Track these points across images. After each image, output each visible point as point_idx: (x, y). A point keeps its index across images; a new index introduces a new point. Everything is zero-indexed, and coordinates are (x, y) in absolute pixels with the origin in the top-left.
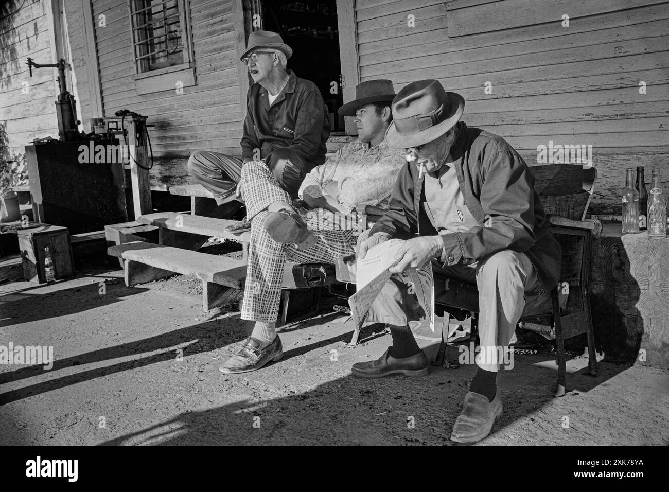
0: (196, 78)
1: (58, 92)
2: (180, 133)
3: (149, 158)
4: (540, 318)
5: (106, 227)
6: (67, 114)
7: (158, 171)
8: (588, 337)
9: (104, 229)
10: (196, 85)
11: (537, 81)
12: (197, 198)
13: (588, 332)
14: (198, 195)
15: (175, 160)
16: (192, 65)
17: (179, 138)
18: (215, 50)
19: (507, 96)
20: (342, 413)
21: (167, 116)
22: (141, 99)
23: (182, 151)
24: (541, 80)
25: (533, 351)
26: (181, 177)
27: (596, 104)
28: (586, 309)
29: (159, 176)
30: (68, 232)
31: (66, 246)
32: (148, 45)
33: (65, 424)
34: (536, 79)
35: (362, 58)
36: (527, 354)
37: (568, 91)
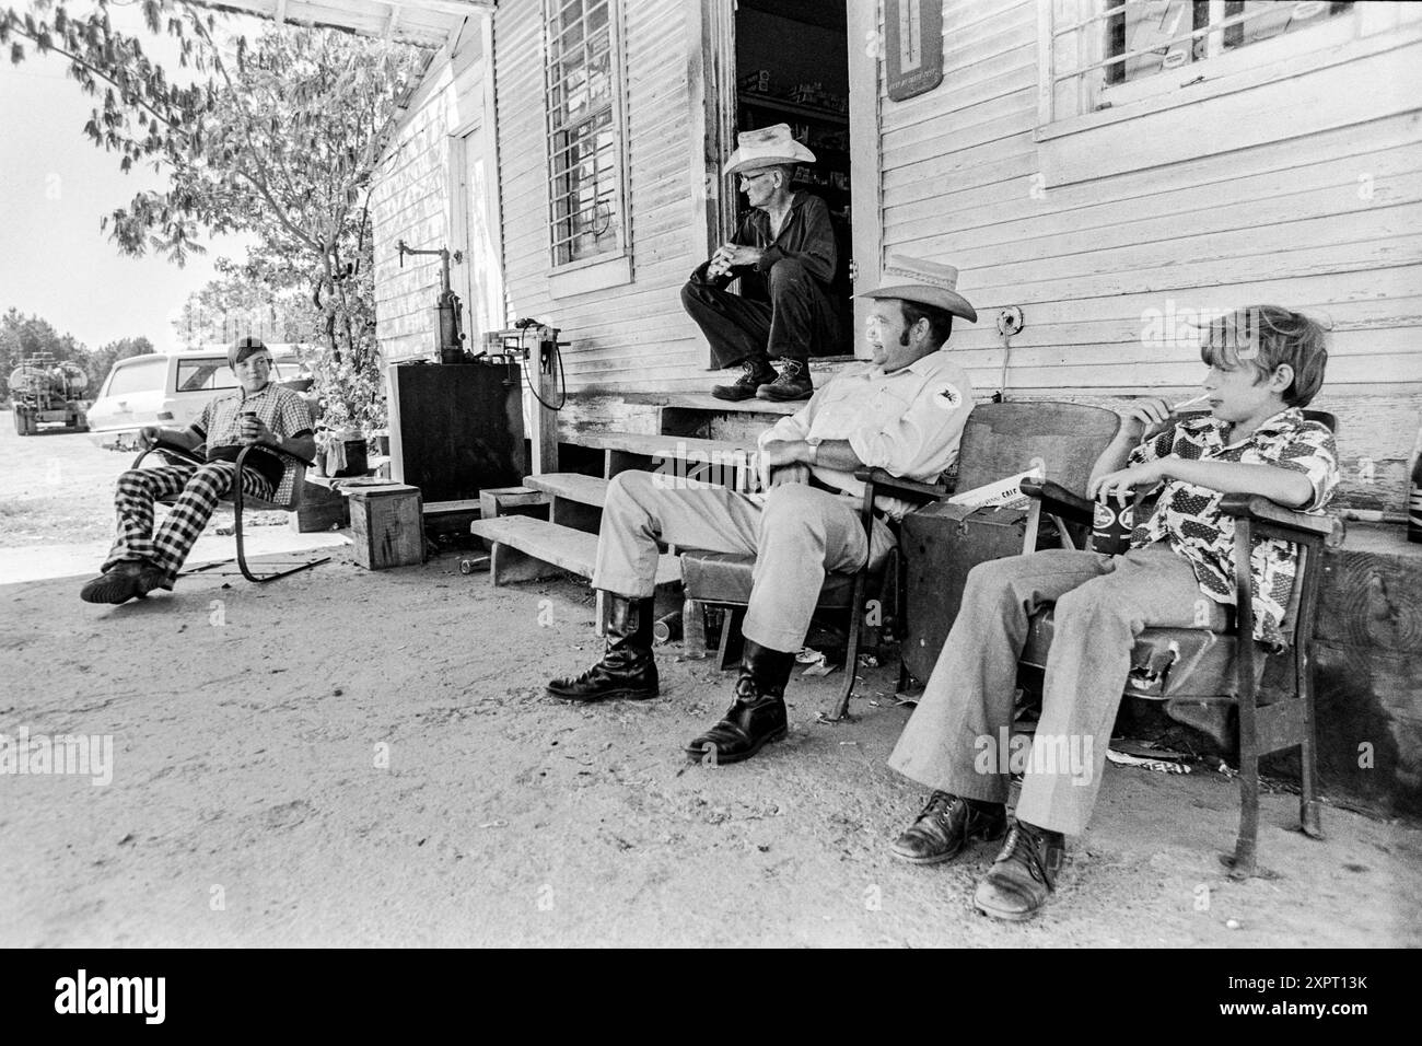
0: (633, 272)
1: (439, 291)
2: (605, 357)
3: (559, 395)
4: (1209, 704)
5: (482, 493)
6: (448, 324)
7: (572, 415)
8: (1304, 754)
9: (477, 496)
10: (633, 282)
11: (1203, 261)
12: (613, 451)
13: (1306, 743)
14: (615, 447)
15: (597, 398)
16: (629, 251)
17: (604, 364)
18: (663, 228)
19: (1143, 289)
20: (784, 863)
21: (590, 332)
22: (556, 306)
23: (607, 385)
24: (1212, 260)
25: (1182, 768)
26: (604, 424)
27: (1325, 301)
28: (1303, 696)
29: (574, 422)
30: (419, 494)
31: (415, 516)
32: (571, 225)
33: (285, 820)
34: (1201, 257)
35: (887, 231)
36: (1170, 772)
37: (1266, 277)
